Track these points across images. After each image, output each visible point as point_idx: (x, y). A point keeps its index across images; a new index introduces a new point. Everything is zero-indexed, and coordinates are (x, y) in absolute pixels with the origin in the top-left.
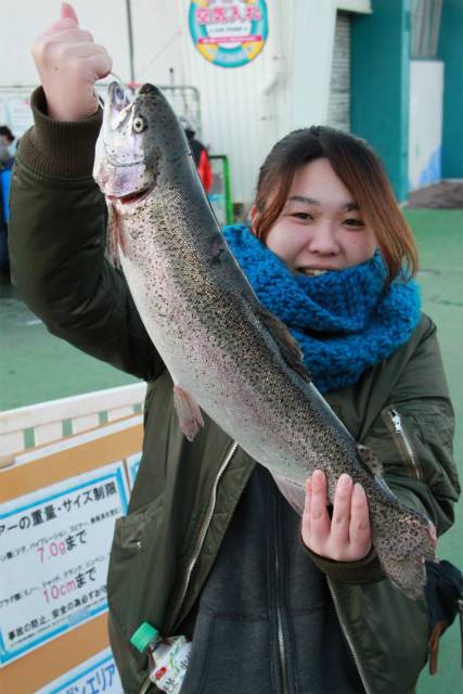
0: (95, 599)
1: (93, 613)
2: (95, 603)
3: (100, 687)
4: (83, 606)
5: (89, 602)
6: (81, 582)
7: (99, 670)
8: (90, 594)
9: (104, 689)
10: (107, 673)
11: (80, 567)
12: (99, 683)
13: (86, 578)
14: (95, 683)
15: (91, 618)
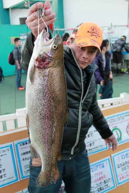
0: (94, 149)
1: (93, 153)
2: (94, 150)
3: (94, 170)
4: (91, 151)
5: (93, 150)
6: (91, 145)
7: (94, 166)
8: (93, 148)
9: (95, 170)
10: (96, 167)
11: (91, 142)
12: (94, 169)
13: (92, 144)
14: (93, 169)
15: (93, 154)
